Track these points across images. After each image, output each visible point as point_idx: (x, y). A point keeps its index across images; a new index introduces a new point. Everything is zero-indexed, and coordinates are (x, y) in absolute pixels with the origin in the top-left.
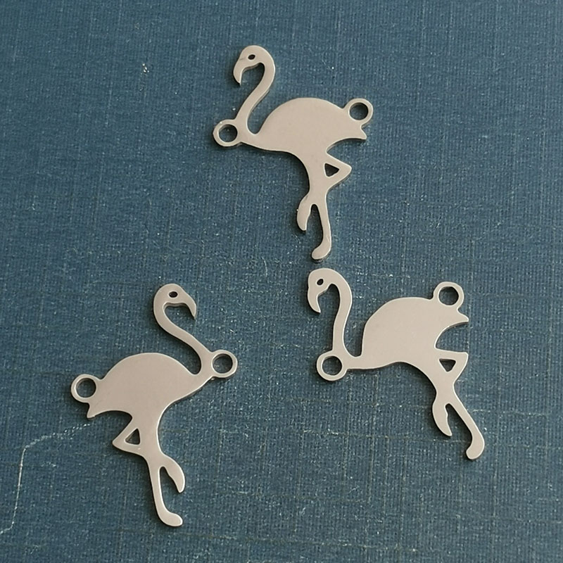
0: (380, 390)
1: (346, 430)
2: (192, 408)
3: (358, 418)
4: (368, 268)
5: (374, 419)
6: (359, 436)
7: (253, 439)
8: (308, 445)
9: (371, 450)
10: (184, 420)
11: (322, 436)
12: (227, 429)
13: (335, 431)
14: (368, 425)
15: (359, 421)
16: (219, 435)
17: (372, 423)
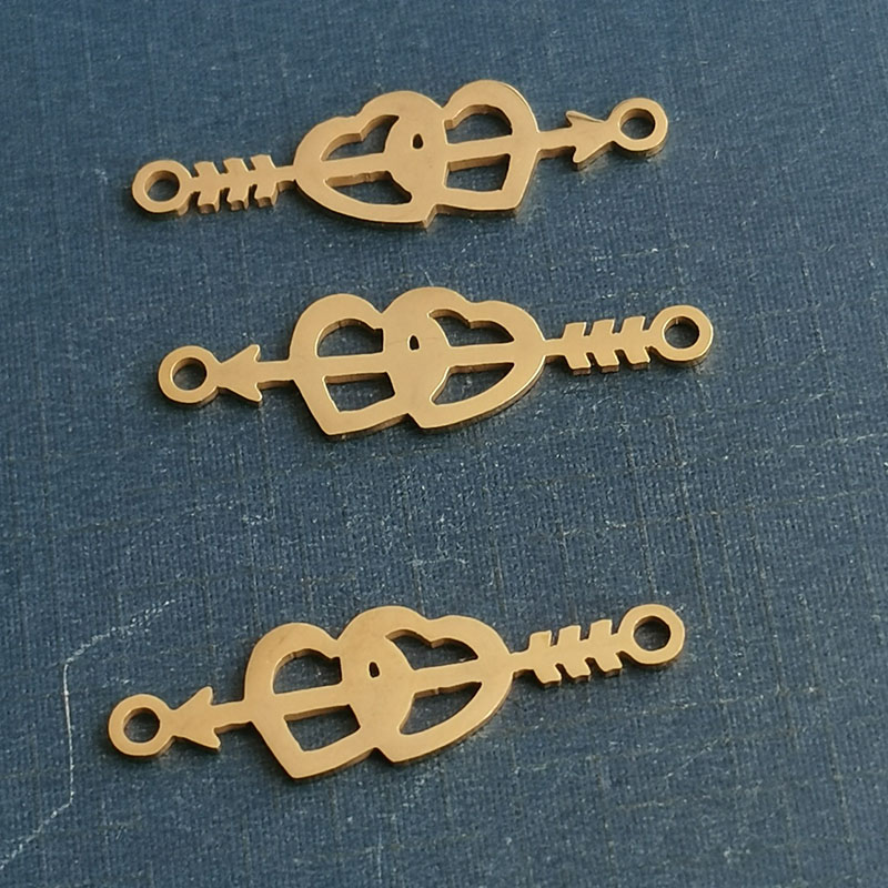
0: (683, 439)
1: (639, 515)
2: (354, 537)
3: (655, 494)
4: (612, 248)
5: (684, 488)
6: (665, 521)
7: (475, 566)
8: (576, 555)
9: (692, 542)
10: (343, 560)
11: (598, 536)
12: (425, 558)
13: (620, 523)
14: (677, 501)
15: (658, 497)
16: (413, 571)
17: (683, 495)
